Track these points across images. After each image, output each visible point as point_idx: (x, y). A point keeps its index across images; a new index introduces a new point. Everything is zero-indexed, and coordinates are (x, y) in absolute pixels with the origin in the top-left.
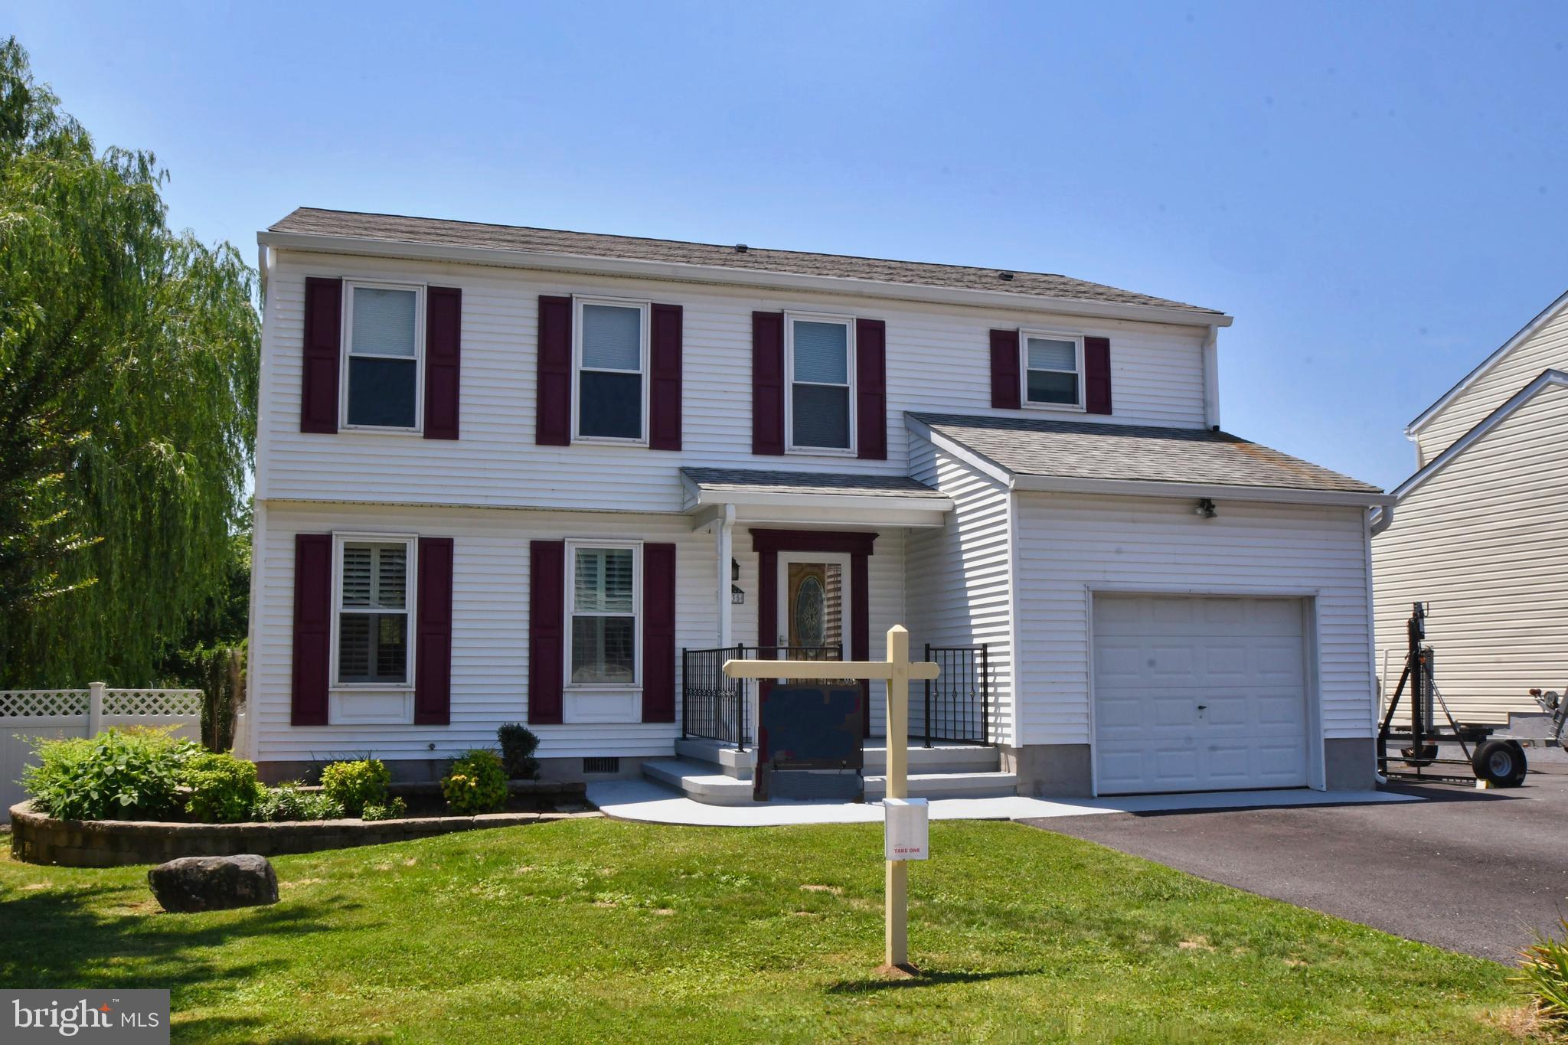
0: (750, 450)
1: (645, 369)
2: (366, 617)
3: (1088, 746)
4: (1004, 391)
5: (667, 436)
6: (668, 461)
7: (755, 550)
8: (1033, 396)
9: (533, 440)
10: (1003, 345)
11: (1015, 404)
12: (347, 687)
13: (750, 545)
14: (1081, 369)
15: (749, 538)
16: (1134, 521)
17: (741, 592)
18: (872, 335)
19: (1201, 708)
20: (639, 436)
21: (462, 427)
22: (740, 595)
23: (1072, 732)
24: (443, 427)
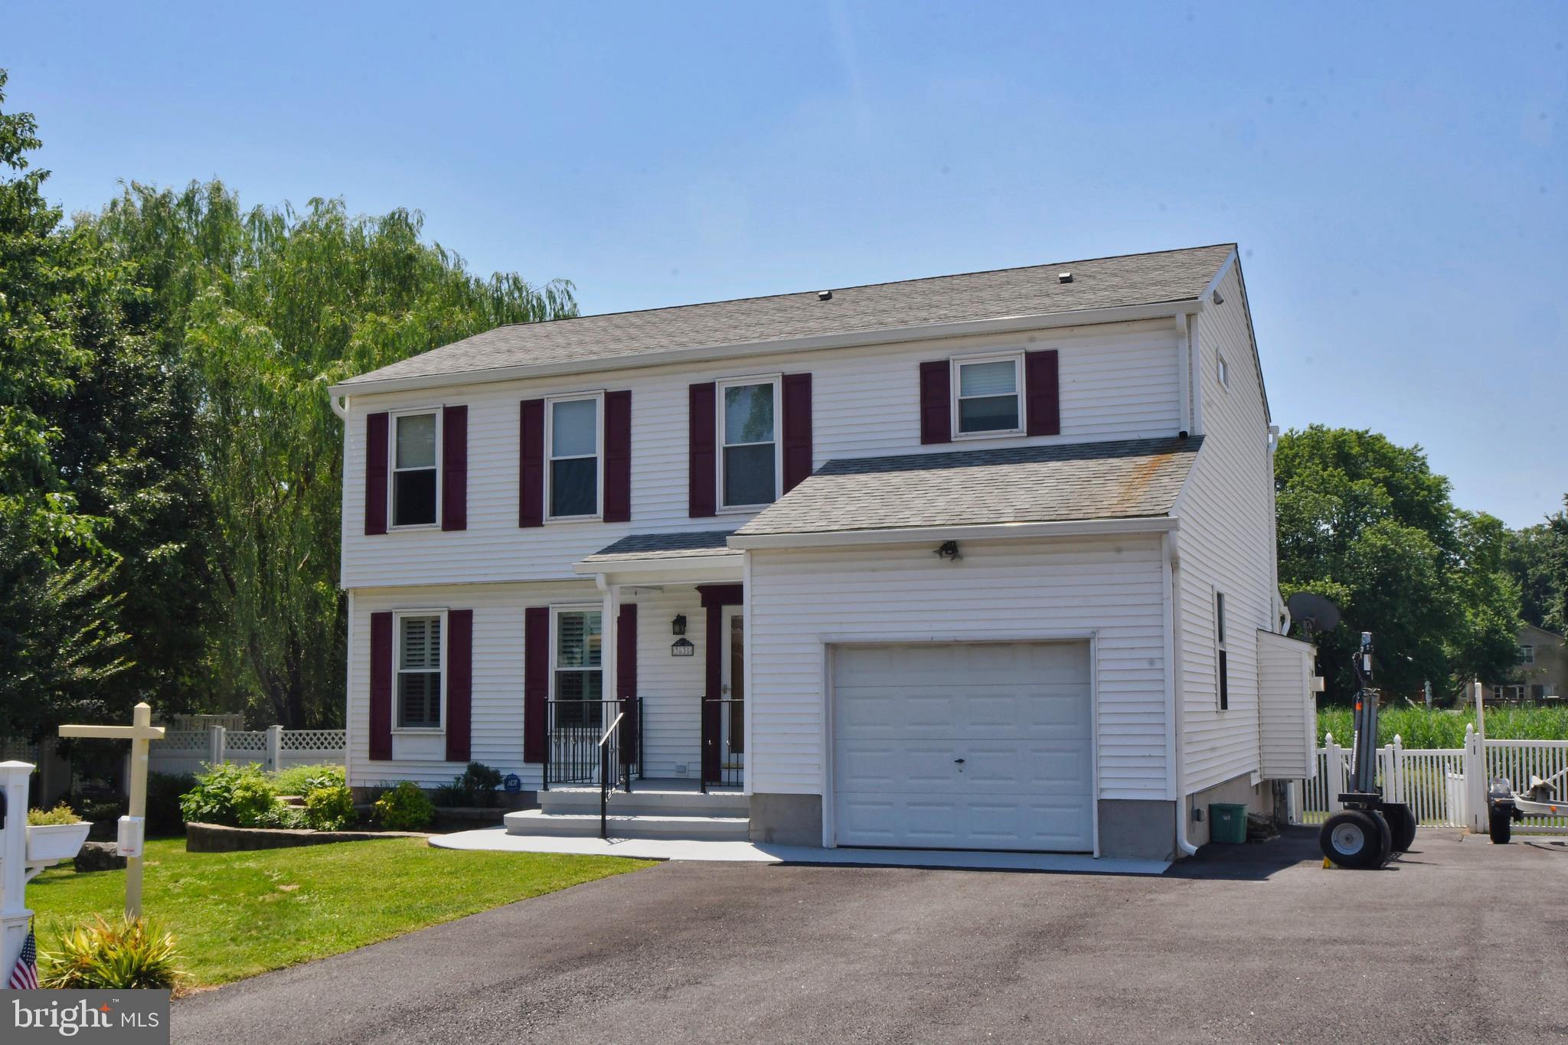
0: (687, 514)
1: (600, 454)
2: (422, 675)
3: (819, 797)
4: (934, 427)
5: (618, 509)
6: (619, 531)
7: (703, 606)
8: (965, 427)
9: (517, 524)
10: (934, 377)
11: (945, 438)
12: (402, 730)
13: (699, 602)
14: (1021, 389)
15: (698, 595)
16: (873, 570)
17: (692, 645)
18: (798, 388)
19: (960, 761)
20: (595, 512)
21: (469, 519)
22: (690, 648)
23: (809, 781)
24: (456, 520)
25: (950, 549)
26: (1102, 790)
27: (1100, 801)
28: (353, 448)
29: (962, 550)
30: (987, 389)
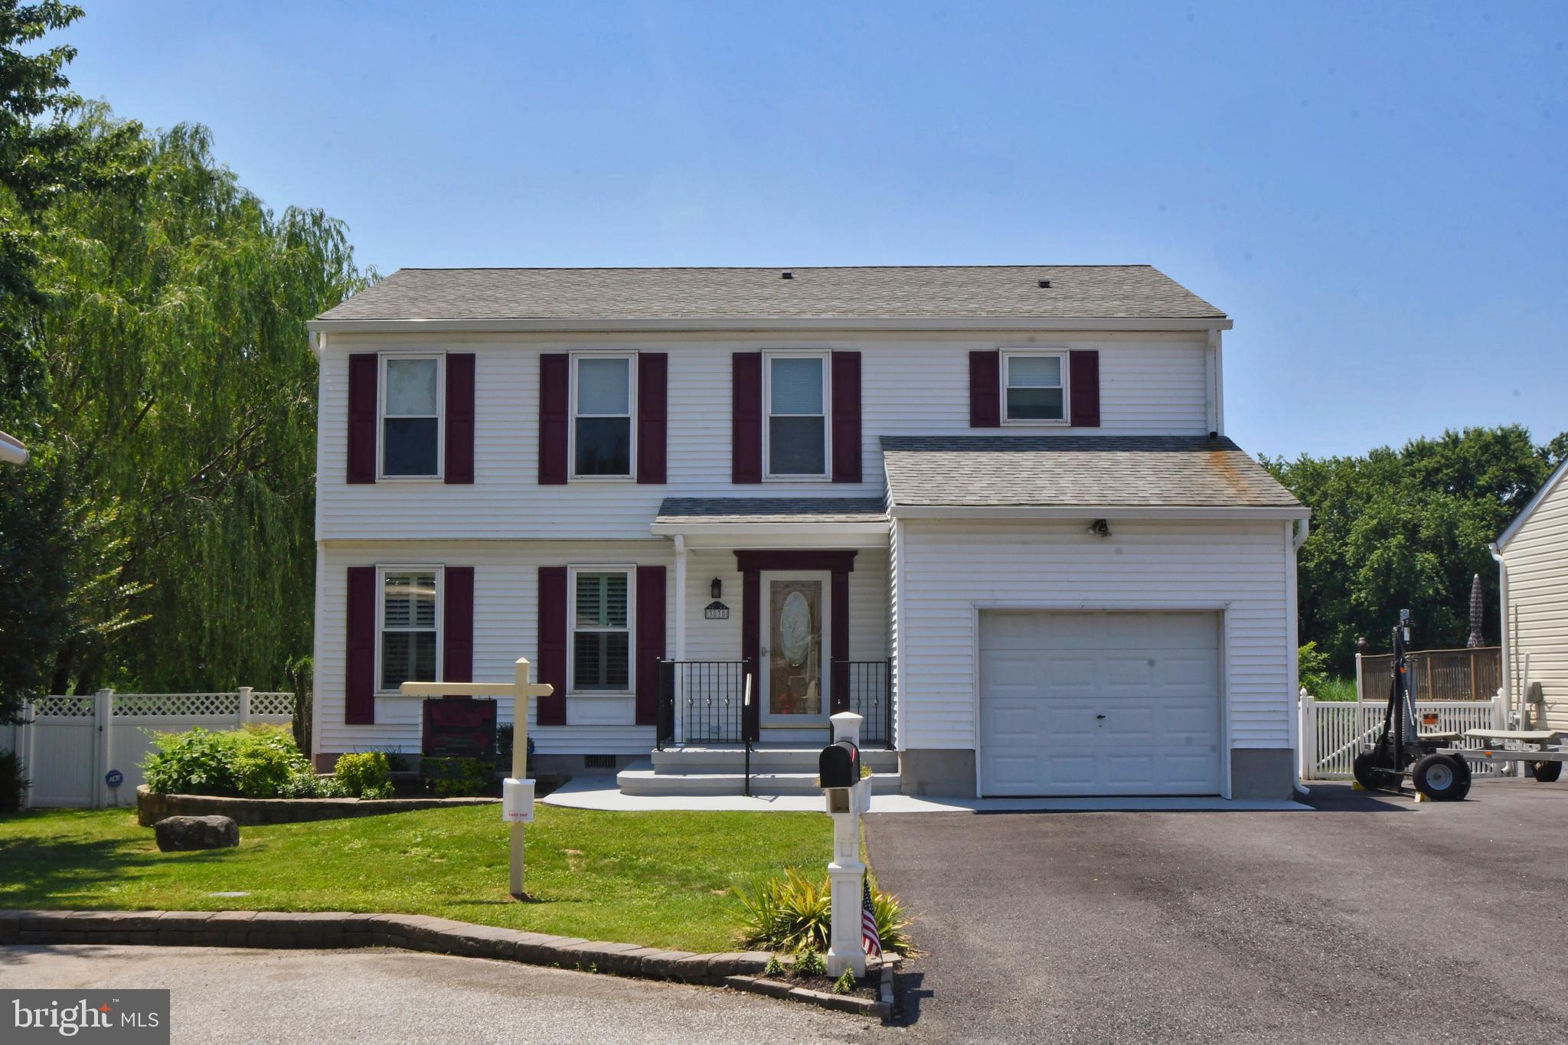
0: (730, 480)
1: (633, 413)
2: (407, 634)
3: (973, 751)
4: (983, 409)
5: (654, 471)
6: (655, 493)
7: (739, 570)
8: (1015, 412)
9: (536, 481)
10: (983, 366)
11: (995, 422)
12: (388, 692)
13: (735, 566)
14: (1065, 383)
15: (734, 559)
16: (1024, 543)
17: (726, 608)
18: (848, 367)
19: (1100, 717)
20: (627, 472)
21: (477, 473)
22: (726, 611)
23: (962, 737)
24: (461, 471)
25: (1100, 527)
26: (1234, 740)
27: (1233, 751)
28: (330, 389)
29: (1111, 528)
30: (1036, 381)
